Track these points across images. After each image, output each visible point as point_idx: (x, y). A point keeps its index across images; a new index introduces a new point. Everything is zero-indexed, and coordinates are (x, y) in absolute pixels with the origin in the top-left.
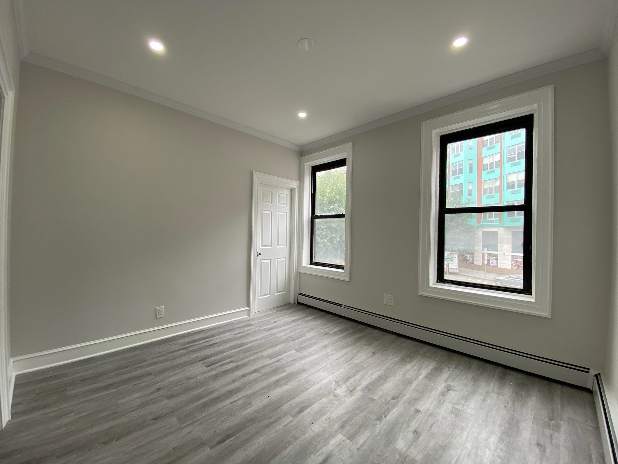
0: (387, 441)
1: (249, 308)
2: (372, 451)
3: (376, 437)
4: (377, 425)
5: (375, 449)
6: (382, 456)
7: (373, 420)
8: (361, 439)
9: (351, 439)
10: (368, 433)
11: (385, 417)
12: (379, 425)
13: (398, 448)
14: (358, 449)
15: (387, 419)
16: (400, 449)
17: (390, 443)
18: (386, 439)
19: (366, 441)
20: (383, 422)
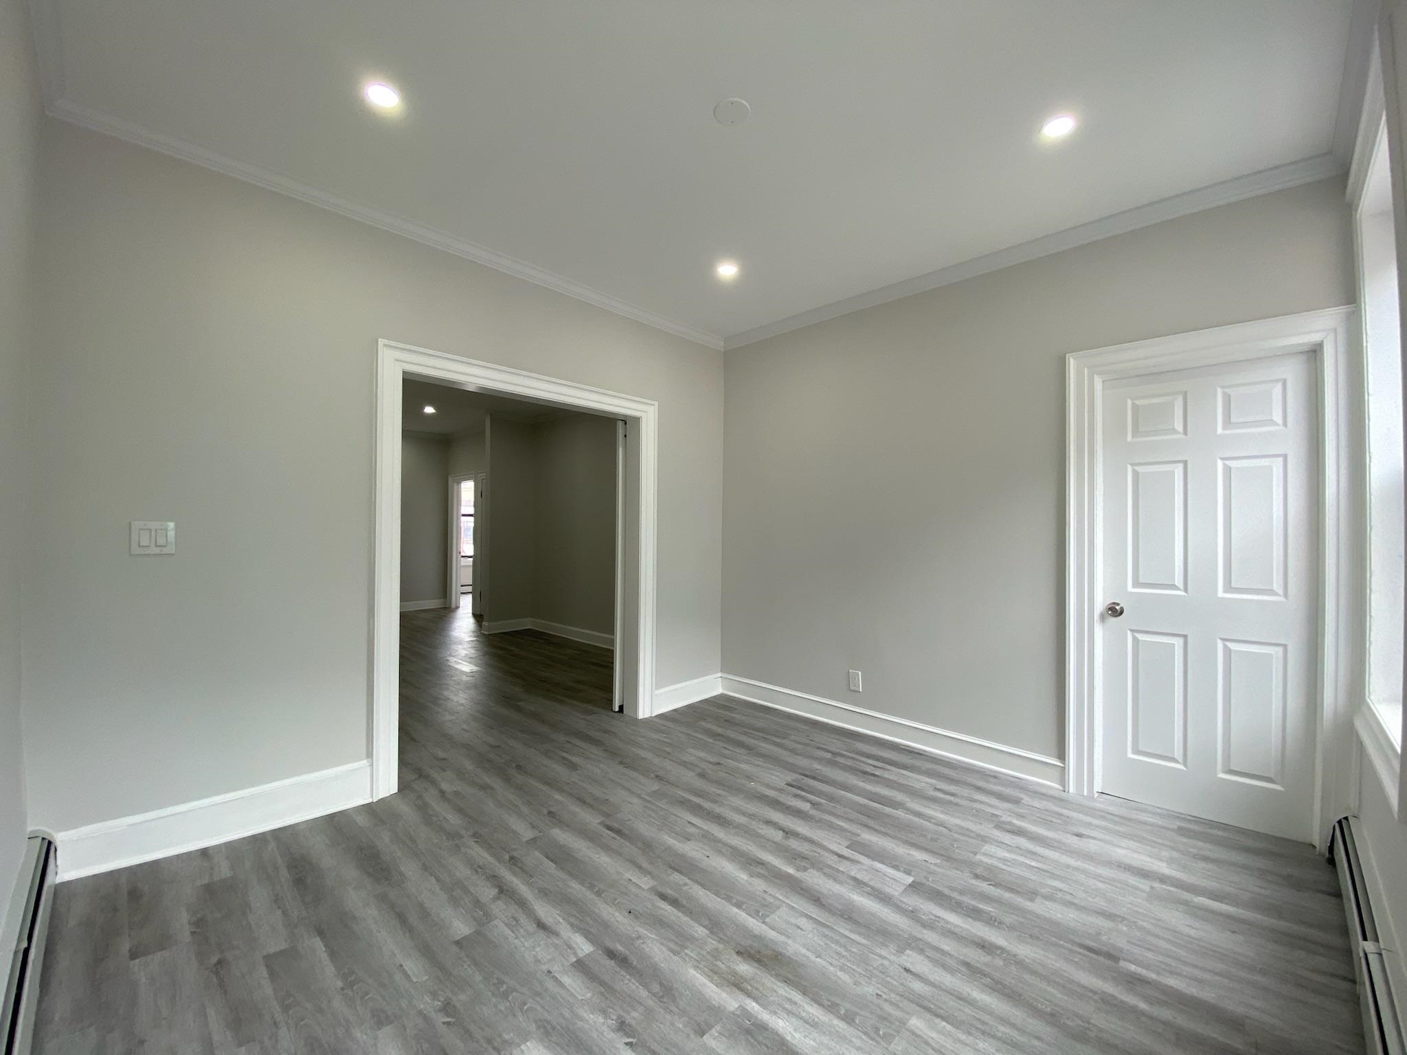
0: (554, 1028)
1: (1064, 763)
2: (537, 994)
3: (568, 1009)
4: (606, 1018)
5: (541, 1001)
6: (521, 1009)
7: (621, 1012)
8: (572, 982)
9: (576, 964)
10: (583, 995)
11: (626, 1044)
12: (604, 1024)
13: (528, 1044)
14: (549, 972)
15: (621, 1046)
16: (522, 1047)
17: (547, 1034)
18: (558, 1027)
19: (566, 988)
20: (612, 1036)
